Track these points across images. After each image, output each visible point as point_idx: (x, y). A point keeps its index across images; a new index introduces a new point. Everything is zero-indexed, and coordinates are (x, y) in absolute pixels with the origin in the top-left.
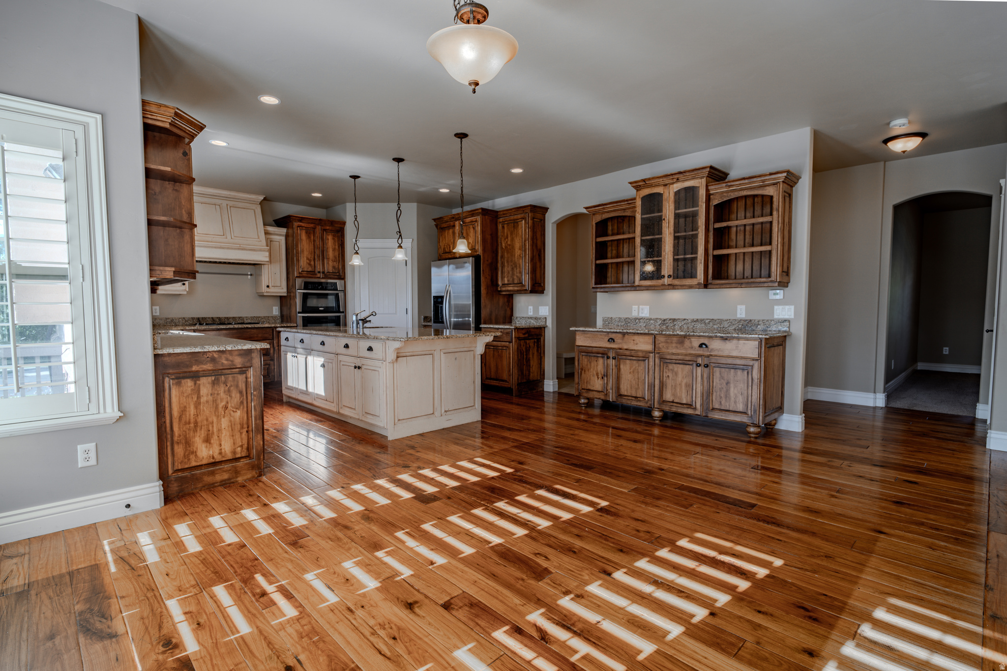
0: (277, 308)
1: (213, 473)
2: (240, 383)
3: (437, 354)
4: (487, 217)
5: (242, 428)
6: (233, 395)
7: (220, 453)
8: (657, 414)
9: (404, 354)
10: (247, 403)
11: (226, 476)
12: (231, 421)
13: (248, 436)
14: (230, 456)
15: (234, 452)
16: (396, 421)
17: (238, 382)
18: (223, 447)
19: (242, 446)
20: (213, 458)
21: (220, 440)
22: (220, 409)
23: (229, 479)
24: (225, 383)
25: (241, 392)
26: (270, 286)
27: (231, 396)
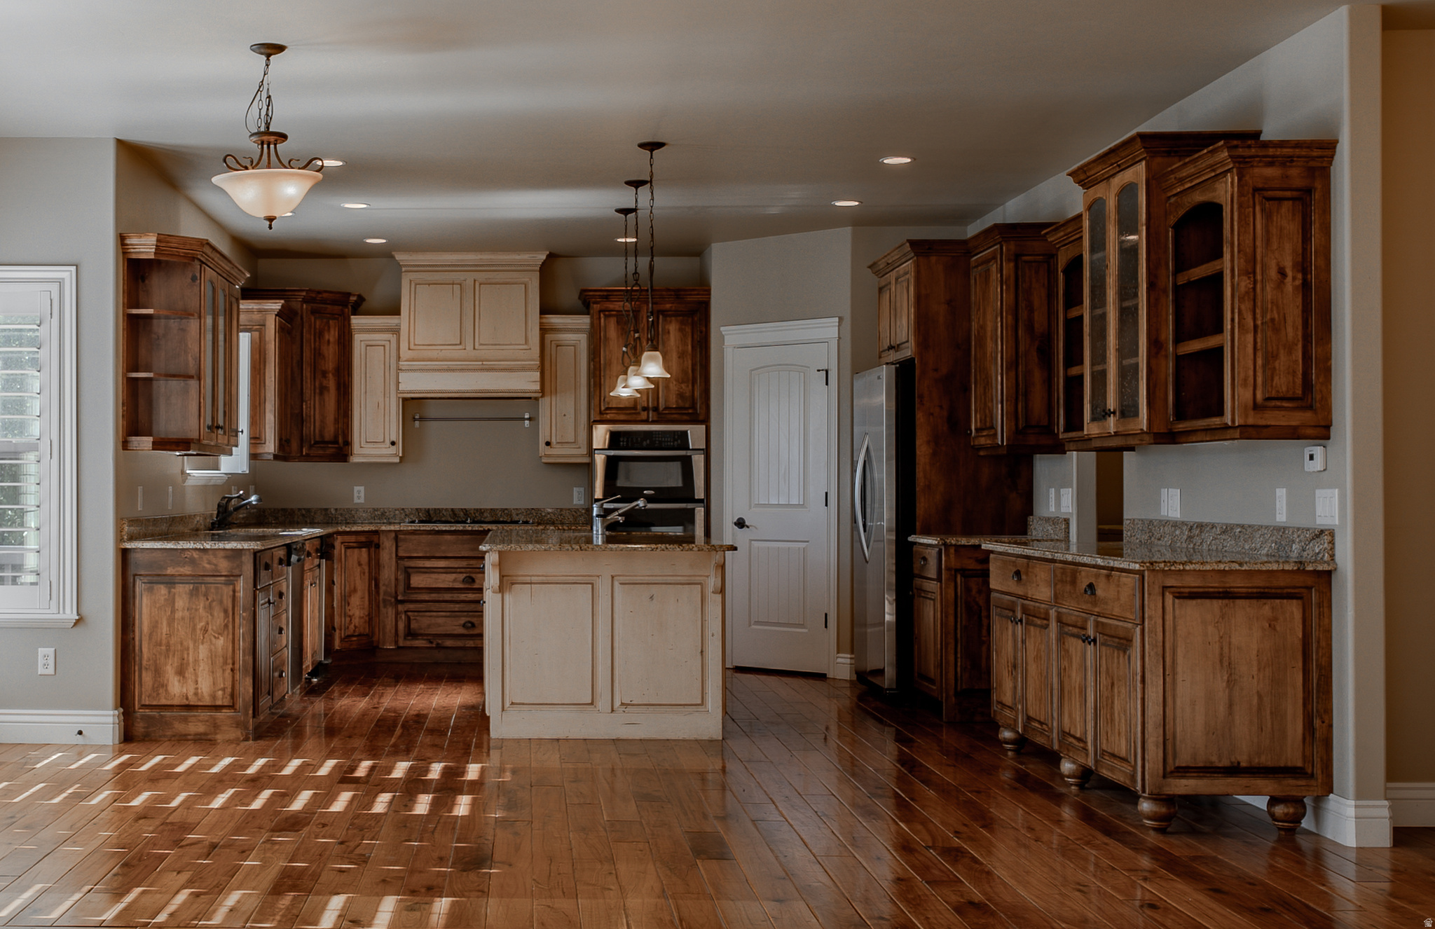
1: (185, 720)
2: (225, 597)
3: (603, 588)
4: (933, 259)
5: (225, 663)
6: (216, 614)
7: (196, 694)
9: (528, 579)
10: (234, 627)
11: (201, 728)
12: (211, 651)
13: (233, 677)
14: (207, 701)
15: (214, 697)
16: (507, 704)
17: (222, 596)
18: (199, 685)
19: (224, 689)
20: (187, 699)
21: (196, 675)
22: (198, 632)
23: (205, 734)
24: (206, 595)
25: (226, 611)
26: (554, 441)
27: (212, 615)
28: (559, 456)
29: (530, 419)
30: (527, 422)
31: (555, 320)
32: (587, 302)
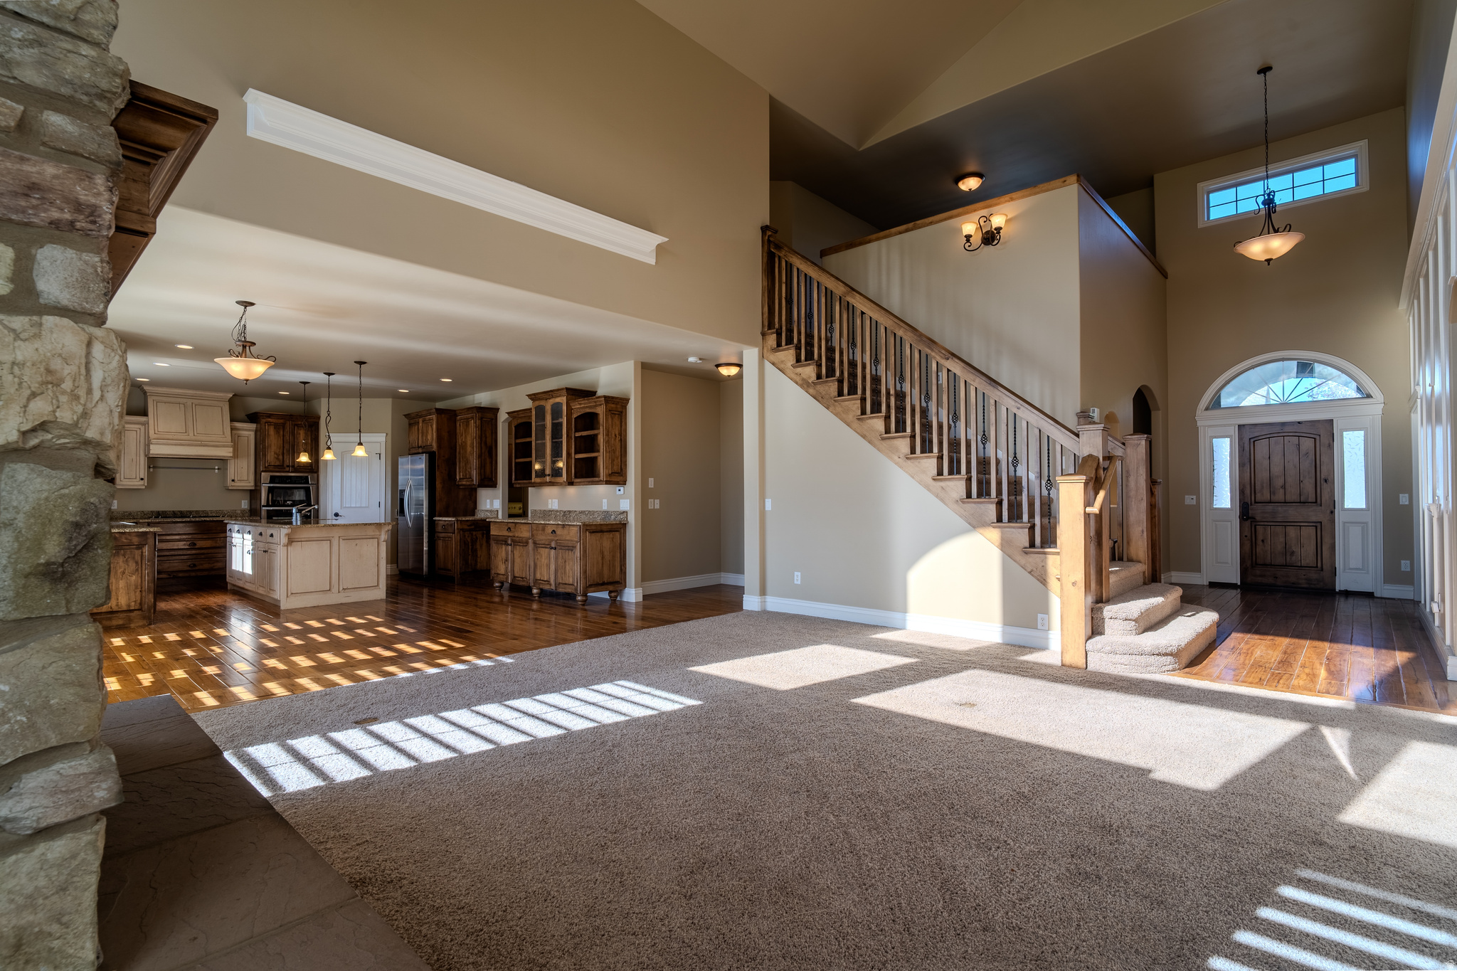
0: (247, 501)
1: (110, 619)
2: (136, 556)
3: (335, 542)
4: (443, 416)
5: (136, 588)
6: (130, 564)
7: (117, 605)
8: (535, 591)
9: (300, 540)
10: (142, 570)
11: (121, 622)
12: (127, 583)
13: (141, 595)
14: (125, 608)
15: (129, 606)
16: (289, 594)
17: (134, 555)
18: (119, 601)
19: (135, 601)
20: (111, 608)
21: (117, 596)
22: (119, 574)
23: (123, 625)
24: (124, 555)
25: (137, 563)
26: (236, 479)
27: (128, 565)
28: (238, 486)
29: (218, 469)
30: (216, 471)
31: (238, 425)
32: (253, 418)
